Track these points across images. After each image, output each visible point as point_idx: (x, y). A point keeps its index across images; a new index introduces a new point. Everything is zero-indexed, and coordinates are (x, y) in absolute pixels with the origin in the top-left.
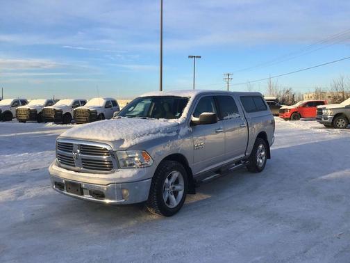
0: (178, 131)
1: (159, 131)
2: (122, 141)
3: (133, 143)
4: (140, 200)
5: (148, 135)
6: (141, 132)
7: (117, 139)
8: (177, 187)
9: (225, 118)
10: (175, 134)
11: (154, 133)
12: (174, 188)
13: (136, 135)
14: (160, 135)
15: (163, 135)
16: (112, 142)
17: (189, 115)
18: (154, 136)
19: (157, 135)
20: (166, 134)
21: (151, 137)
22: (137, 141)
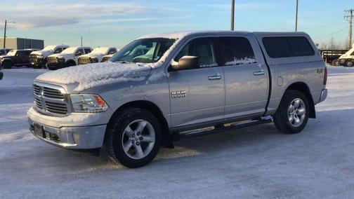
0: (148, 77)
1: (122, 75)
2: (76, 84)
3: (87, 86)
4: (92, 145)
5: (107, 78)
6: (100, 75)
7: (73, 82)
8: (146, 138)
9: (228, 63)
10: (142, 79)
11: (116, 77)
12: (141, 138)
13: (93, 79)
14: (121, 79)
15: (125, 79)
16: (66, 84)
17: (168, 59)
18: (113, 80)
19: (117, 79)
20: (130, 79)
21: (111, 80)
22: (92, 84)
